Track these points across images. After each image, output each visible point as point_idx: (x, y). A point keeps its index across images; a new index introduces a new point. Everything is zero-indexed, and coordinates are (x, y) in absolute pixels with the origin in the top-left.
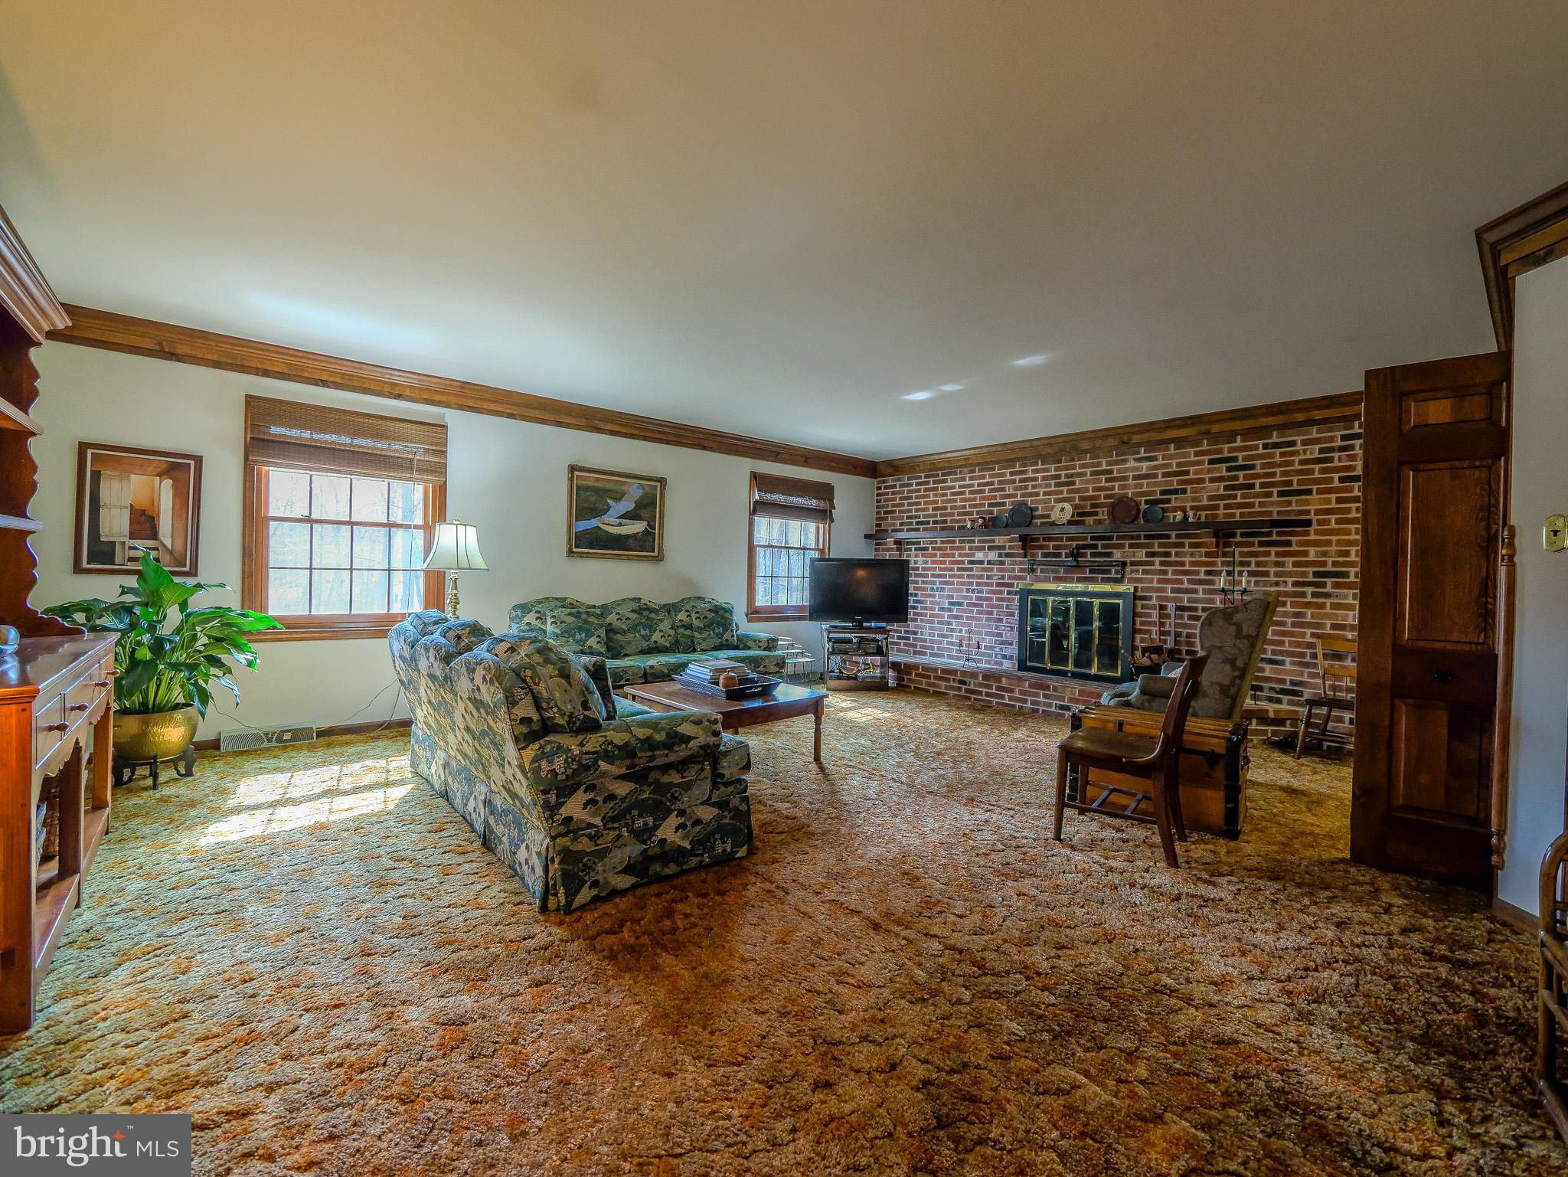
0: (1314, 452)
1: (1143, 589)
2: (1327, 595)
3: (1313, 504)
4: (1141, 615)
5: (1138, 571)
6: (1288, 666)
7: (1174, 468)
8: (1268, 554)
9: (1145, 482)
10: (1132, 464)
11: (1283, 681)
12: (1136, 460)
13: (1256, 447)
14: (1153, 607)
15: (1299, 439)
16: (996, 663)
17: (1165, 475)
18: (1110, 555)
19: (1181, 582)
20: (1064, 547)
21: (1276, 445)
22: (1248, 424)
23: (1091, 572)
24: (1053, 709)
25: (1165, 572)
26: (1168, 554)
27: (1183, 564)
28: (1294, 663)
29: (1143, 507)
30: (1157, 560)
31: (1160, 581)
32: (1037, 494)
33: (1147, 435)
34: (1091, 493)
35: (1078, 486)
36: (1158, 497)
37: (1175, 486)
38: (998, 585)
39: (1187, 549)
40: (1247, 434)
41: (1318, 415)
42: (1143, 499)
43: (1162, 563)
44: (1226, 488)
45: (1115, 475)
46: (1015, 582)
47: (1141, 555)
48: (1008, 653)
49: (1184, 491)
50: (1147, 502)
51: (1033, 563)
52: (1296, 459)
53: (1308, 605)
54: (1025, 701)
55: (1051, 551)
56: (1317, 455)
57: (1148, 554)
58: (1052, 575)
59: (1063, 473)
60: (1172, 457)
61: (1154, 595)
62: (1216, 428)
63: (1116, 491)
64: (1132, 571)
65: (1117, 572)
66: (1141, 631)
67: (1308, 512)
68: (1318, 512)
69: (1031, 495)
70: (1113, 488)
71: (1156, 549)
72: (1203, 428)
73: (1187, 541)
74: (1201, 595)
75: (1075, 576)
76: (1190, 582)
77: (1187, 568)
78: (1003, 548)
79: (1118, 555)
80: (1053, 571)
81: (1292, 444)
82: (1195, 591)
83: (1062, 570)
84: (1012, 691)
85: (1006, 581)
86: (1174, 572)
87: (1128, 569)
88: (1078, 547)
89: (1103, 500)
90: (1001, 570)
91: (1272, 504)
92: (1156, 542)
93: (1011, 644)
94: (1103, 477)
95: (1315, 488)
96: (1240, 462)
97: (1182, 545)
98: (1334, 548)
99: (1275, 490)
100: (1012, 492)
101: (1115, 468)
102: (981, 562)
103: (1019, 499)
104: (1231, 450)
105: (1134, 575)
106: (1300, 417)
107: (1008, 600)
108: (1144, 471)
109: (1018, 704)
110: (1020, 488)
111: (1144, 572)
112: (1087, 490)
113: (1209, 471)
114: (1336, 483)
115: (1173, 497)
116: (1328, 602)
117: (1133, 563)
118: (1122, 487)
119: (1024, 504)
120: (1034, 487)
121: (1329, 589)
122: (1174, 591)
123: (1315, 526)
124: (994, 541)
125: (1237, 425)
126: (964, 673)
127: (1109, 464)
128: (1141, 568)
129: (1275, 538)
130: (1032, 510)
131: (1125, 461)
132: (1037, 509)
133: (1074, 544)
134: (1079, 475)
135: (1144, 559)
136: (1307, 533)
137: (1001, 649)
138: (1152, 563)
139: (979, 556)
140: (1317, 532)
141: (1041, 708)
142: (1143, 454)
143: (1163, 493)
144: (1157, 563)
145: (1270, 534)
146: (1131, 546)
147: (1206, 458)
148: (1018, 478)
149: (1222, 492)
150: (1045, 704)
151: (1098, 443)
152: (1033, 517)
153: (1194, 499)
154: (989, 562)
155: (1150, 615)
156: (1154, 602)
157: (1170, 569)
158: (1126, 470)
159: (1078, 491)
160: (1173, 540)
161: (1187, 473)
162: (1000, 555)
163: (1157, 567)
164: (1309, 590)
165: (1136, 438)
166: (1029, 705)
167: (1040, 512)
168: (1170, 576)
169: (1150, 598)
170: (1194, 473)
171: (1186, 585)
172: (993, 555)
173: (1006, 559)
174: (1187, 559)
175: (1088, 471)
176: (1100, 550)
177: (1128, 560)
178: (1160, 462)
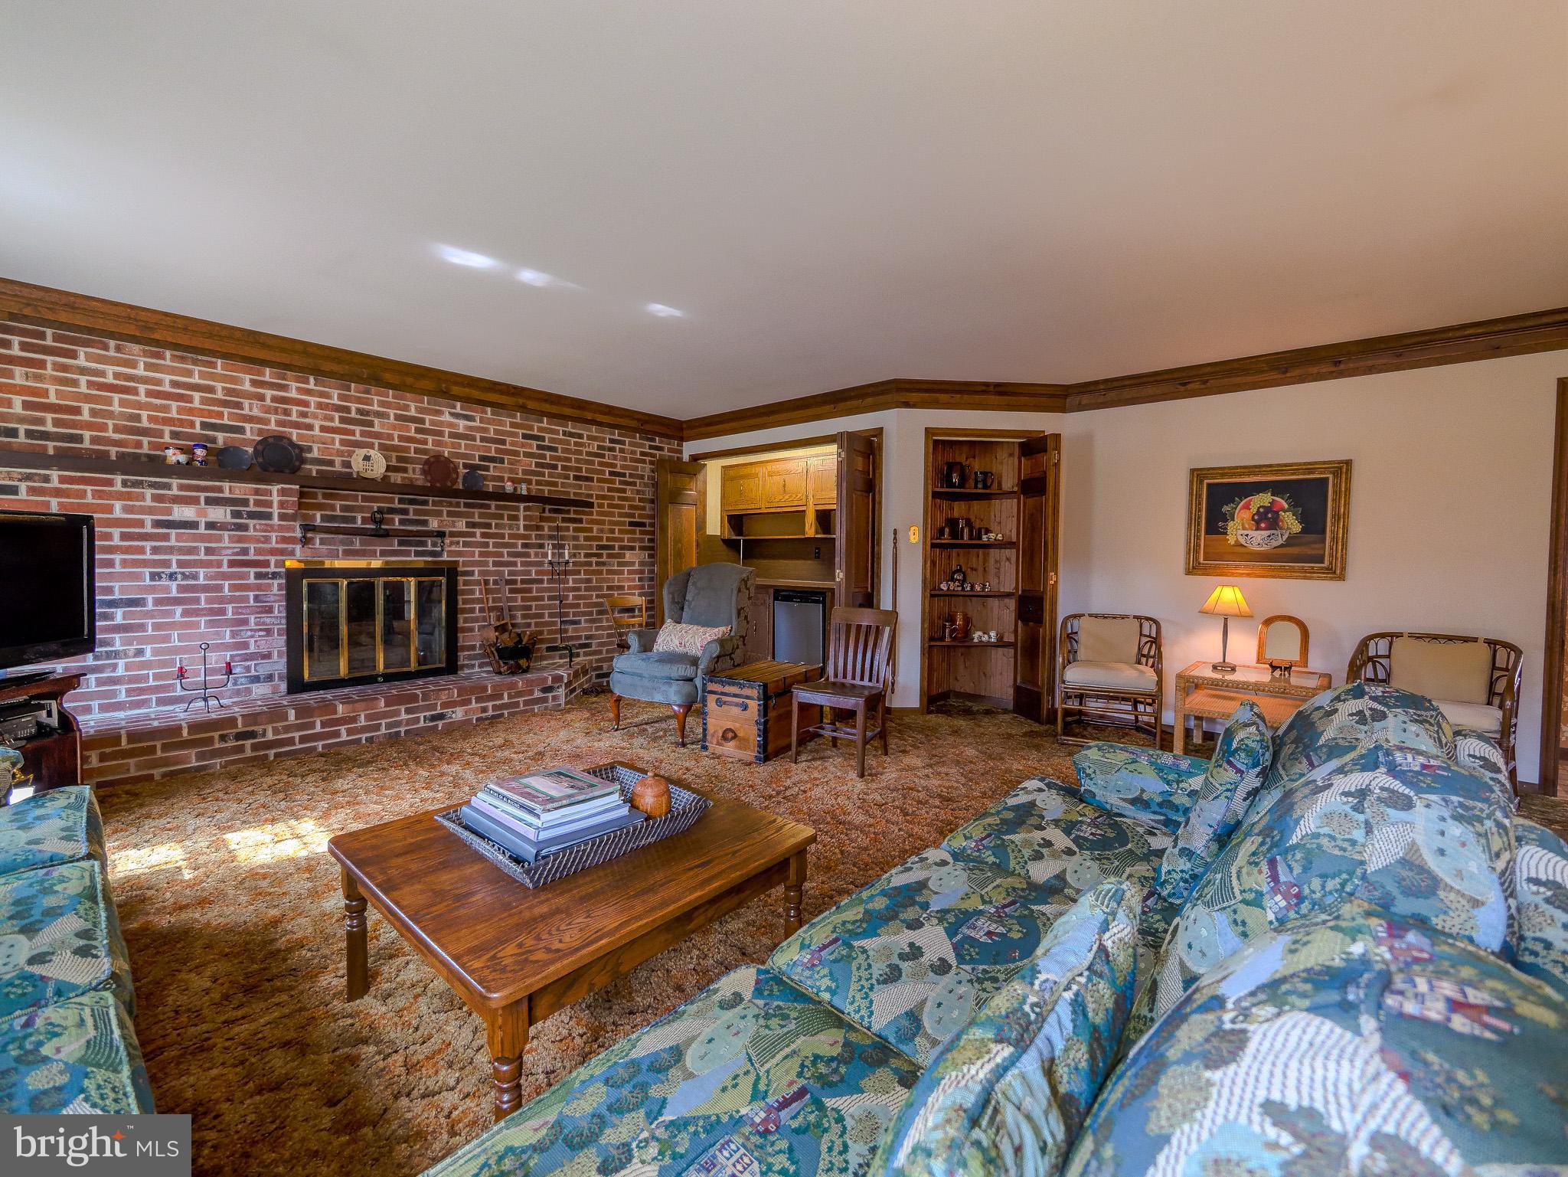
0: (594, 447)
1: (465, 564)
2: (604, 564)
3: (593, 491)
4: (464, 592)
5: (458, 543)
6: (583, 625)
7: (492, 435)
8: (567, 529)
9: (463, 442)
10: (446, 417)
11: (580, 637)
12: (452, 414)
13: (557, 432)
14: (478, 583)
15: (585, 433)
16: (238, 693)
17: (483, 439)
18: (425, 523)
19: (501, 555)
20: (361, 509)
21: (572, 435)
22: (555, 409)
23: (400, 544)
24: (422, 724)
25: (487, 545)
26: (489, 526)
27: (502, 536)
28: (586, 621)
29: (462, 471)
30: (478, 531)
31: (481, 554)
32: (310, 427)
33: (467, 390)
34: (396, 442)
35: (377, 428)
36: (477, 462)
37: (493, 454)
38: (232, 563)
39: (506, 521)
40: (552, 416)
41: (600, 418)
42: (461, 461)
43: (484, 535)
44: (537, 465)
45: (427, 425)
46: (273, 559)
47: (461, 525)
48: (263, 671)
49: (502, 461)
50: (465, 466)
51: (307, 528)
52: (585, 450)
53: (594, 572)
54: (378, 727)
55: (338, 513)
56: (595, 450)
57: (468, 524)
58: (341, 549)
59: (354, 406)
60: (489, 421)
61: (476, 570)
62: (531, 404)
63: (430, 446)
64: (452, 543)
65: (434, 545)
66: (464, 611)
67: (591, 496)
68: (598, 497)
69: (297, 425)
70: (425, 442)
71: (477, 519)
72: (521, 401)
73: (506, 513)
74: (519, 568)
75: (378, 549)
76: (510, 554)
77: (506, 540)
78: (245, 502)
79: (434, 524)
80: (342, 543)
81: (580, 436)
82: (515, 564)
83: (357, 540)
84: (354, 720)
85: (252, 557)
86: (496, 545)
87: (447, 541)
88: (380, 511)
89: (412, 455)
90: (240, 540)
91: (570, 485)
92: (476, 511)
93: (268, 656)
94: (413, 426)
95: (595, 476)
96: (546, 443)
97: (501, 517)
98: (607, 527)
99: (572, 474)
100: (256, 412)
101: (427, 418)
102: (193, 525)
103: (273, 426)
104: (540, 429)
105: (453, 548)
106: (589, 416)
107: (259, 587)
108: (461, 431)
109: (364, 736)
110: (276, 411)
111: (465, 544)
112: (390, 437)
113: (523, 445)
114: (607, 476)
115: (492, 465)
116: (604, 568)
117: (453, 534)
118: (436, 443)
119: (280, 438)
120: (304, 415)
121: (604, 559)
122: (495, 564)
123: (596, 509)
124: (220, 490)
125: (547, 407)
126: (252, 718)
127: (419, 410)
128: (461, 540)
129: (572, 516)
130: (301, 449)
131: (439, 413)
132: (310, 449)
133: (375, 506)
134: (379, 415)
135: (465, 529)
136: (591, 514)
137: (248, 669)
138: (473, 535)
139: (186, 513)
140: (599, 513)
141: (402, 729)
142: (458, 410)
143: (482, 458)
144: (478, 535)
145: (568, 512)
146: (450, 514)
147: (520, 432)
148: (269, 393)
149: (533, 467)
150: (409, 722)
151: (409, 380)
152: (303, 461)
153: (511, 471)
154: (211, 525)
155: (472, 592)
156: (476, 577)
157: (491, 541)
158: (441, 424)
159: (377, 435)
160: (493, 510)
161: (503, 442)
162: (236, 514)
163: (478, 539)
164: (594, 560)
165: (456, 390)
166: (383, 731)
167: (315, 454)
168: (491, 549)
169: (472, 573)
170: (511, 445)
171: (506, 558)
172: (220, 514)
173: (251, 523)
174: (507, 532)
175: (392, 412)
176: (411, 516)
177: (447, 530)
178: (477, 424)
